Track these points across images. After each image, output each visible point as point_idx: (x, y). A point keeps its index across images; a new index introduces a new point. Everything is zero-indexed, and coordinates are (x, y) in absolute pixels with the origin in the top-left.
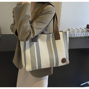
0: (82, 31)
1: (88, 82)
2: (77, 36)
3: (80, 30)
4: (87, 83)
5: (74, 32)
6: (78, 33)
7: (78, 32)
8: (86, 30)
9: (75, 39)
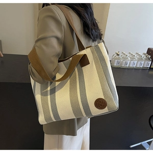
0: (139, 59)
1: (143, 143)
2: (131, 66)
3: (137, 57)
4: (141, 145)
5: (125, 59)
6: (132, 62)
7: (132, 59)
8: (145, 57)
9: (126, 70)
